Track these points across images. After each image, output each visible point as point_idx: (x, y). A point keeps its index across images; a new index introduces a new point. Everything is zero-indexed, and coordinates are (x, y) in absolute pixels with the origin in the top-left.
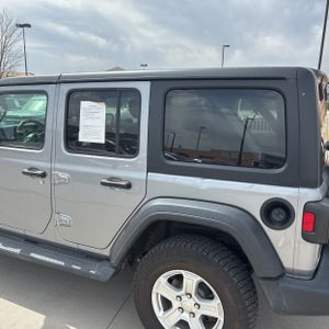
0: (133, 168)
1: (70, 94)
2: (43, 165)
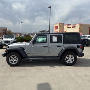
0: (62, 44)
1: (51, 36)
2: (46, 45)
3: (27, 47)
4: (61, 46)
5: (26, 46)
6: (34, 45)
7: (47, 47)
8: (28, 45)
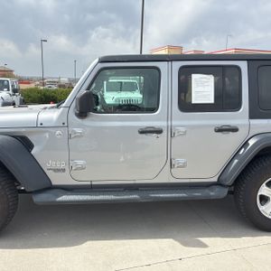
3: (47, 135)
4: (235, 130)
5: (40, 127)
6: (86, 122)
7: (159, 132)
8: (50, 121)
